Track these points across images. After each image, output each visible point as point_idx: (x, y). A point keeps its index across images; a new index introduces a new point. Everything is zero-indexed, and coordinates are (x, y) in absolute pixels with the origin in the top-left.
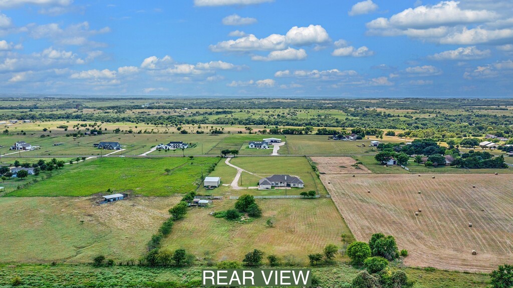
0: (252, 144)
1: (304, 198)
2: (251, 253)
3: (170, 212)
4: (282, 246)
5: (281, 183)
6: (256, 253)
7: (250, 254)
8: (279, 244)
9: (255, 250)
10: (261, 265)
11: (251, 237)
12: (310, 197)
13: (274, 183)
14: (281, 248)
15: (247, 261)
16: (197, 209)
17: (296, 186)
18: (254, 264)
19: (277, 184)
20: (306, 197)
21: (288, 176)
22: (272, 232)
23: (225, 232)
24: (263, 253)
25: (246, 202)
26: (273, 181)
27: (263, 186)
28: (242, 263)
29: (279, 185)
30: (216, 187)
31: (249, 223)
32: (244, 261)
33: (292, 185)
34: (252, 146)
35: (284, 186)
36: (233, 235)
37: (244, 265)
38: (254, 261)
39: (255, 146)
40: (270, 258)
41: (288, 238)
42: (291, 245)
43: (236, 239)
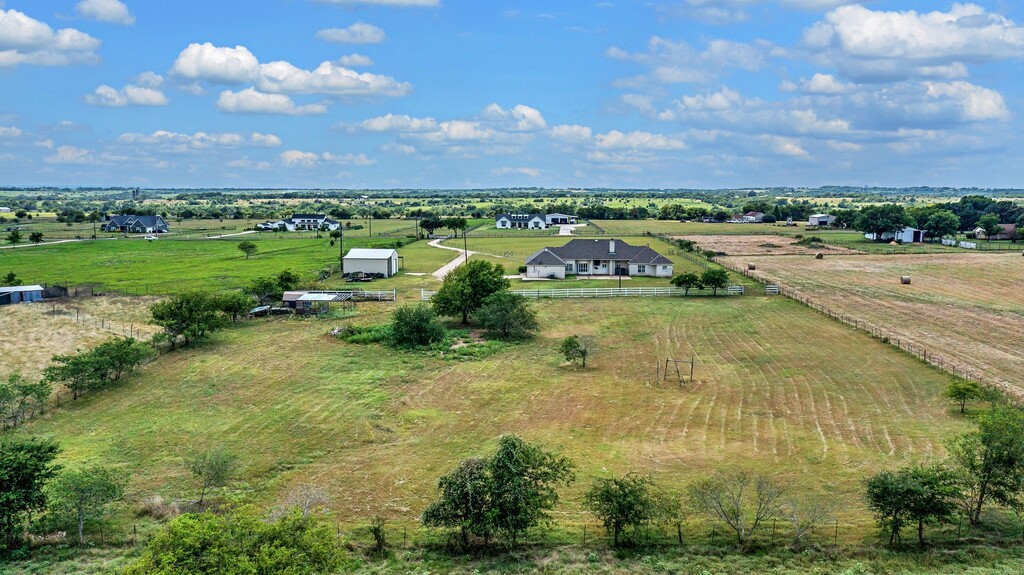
0: (504, 219)
1: (686, 296)
2: (481, 465)
3: (159, 317)
4: (650, 438)
5: (597, 263)
6: (512, 462)
7: (472, 470)
8: (633, 432)
9: (509, 448)
10: (545, 545)
11: (488, 403)
12: (708, 290)
13: (573, 263)
14: (648, 448)
15: (449, 519)
16: (290, 321)
17: (648, 271)
18: (498, 536)
19: (584, 268)
20: (694, 290)
21: (619, 243)
22: (590, 386)
23: (368, 387)
24: (560, 469)
25: (474, 286)
26: (570, 258)
27: (538, 268)
28: (421, 532)
29: (591, 269)
30: (380, 276)
31: (484, 356)
32: (433, 516)
33: (633, 268)
34: (504, 224)
35: (608, 275)
36: (406, 398)
37: (430, 547)
38: (500, 521)
39: (513, 225)
40: (607, 496)
41: (672, 407)
42: (702, 435)
43: (414, 413)
